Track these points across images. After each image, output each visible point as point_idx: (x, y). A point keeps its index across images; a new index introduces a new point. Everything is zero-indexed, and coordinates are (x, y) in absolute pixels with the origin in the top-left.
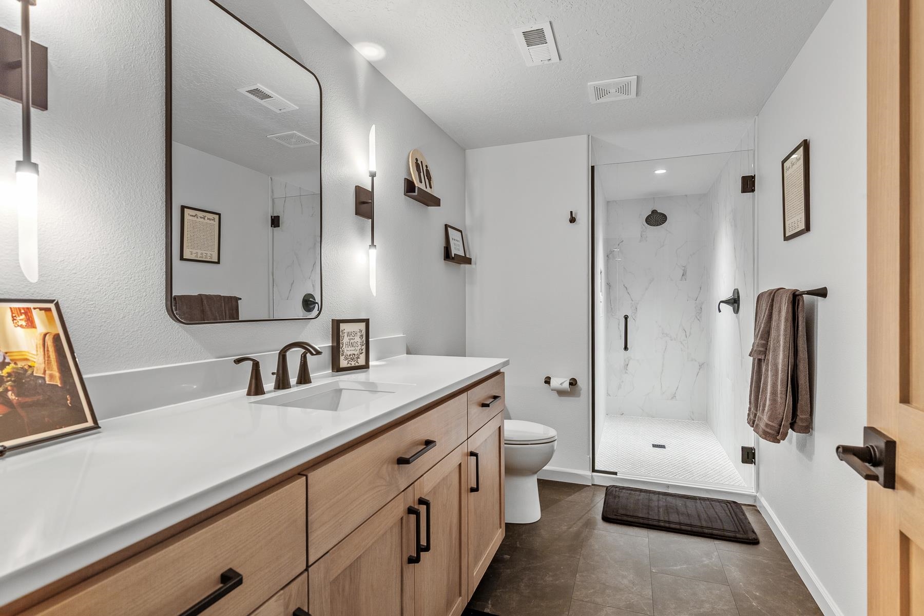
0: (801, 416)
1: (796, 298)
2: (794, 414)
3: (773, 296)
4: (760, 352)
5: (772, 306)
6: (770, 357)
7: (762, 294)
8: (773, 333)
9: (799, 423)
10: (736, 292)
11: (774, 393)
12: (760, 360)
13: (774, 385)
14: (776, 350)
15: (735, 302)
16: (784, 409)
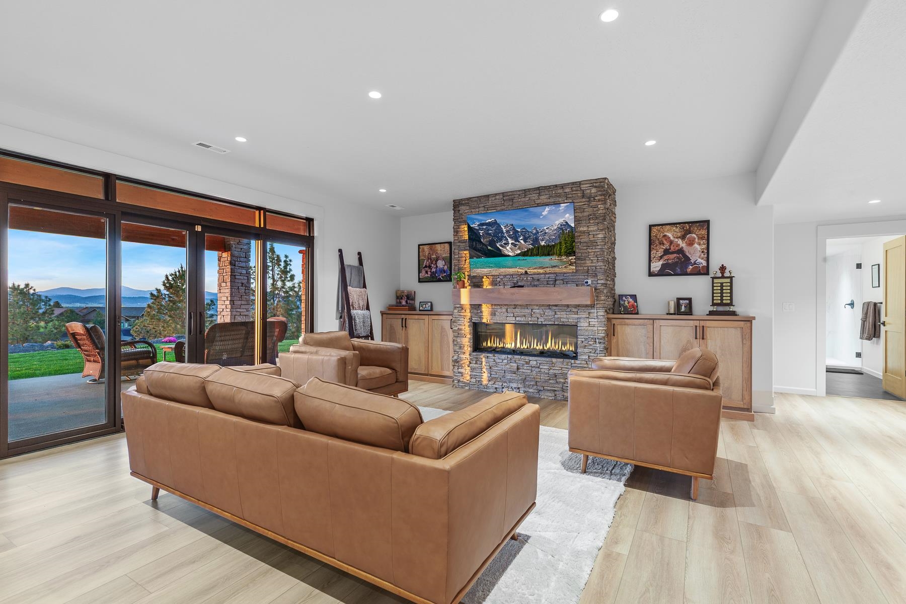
0: (877, 334)
1: (875, 304)
2: (875, 334)
3: (869, 303)
4: (864, 319)
5: (868, 306)
6: (868, 320)
7: (865, 303)
8: (868, 313)
9: (876, 335)
10: (852, 301)
11: (869, 328)
12: (864, 321)
13: (869, 326)
14: (869, 317)
15: (852, 304)
16: (872, 332)
